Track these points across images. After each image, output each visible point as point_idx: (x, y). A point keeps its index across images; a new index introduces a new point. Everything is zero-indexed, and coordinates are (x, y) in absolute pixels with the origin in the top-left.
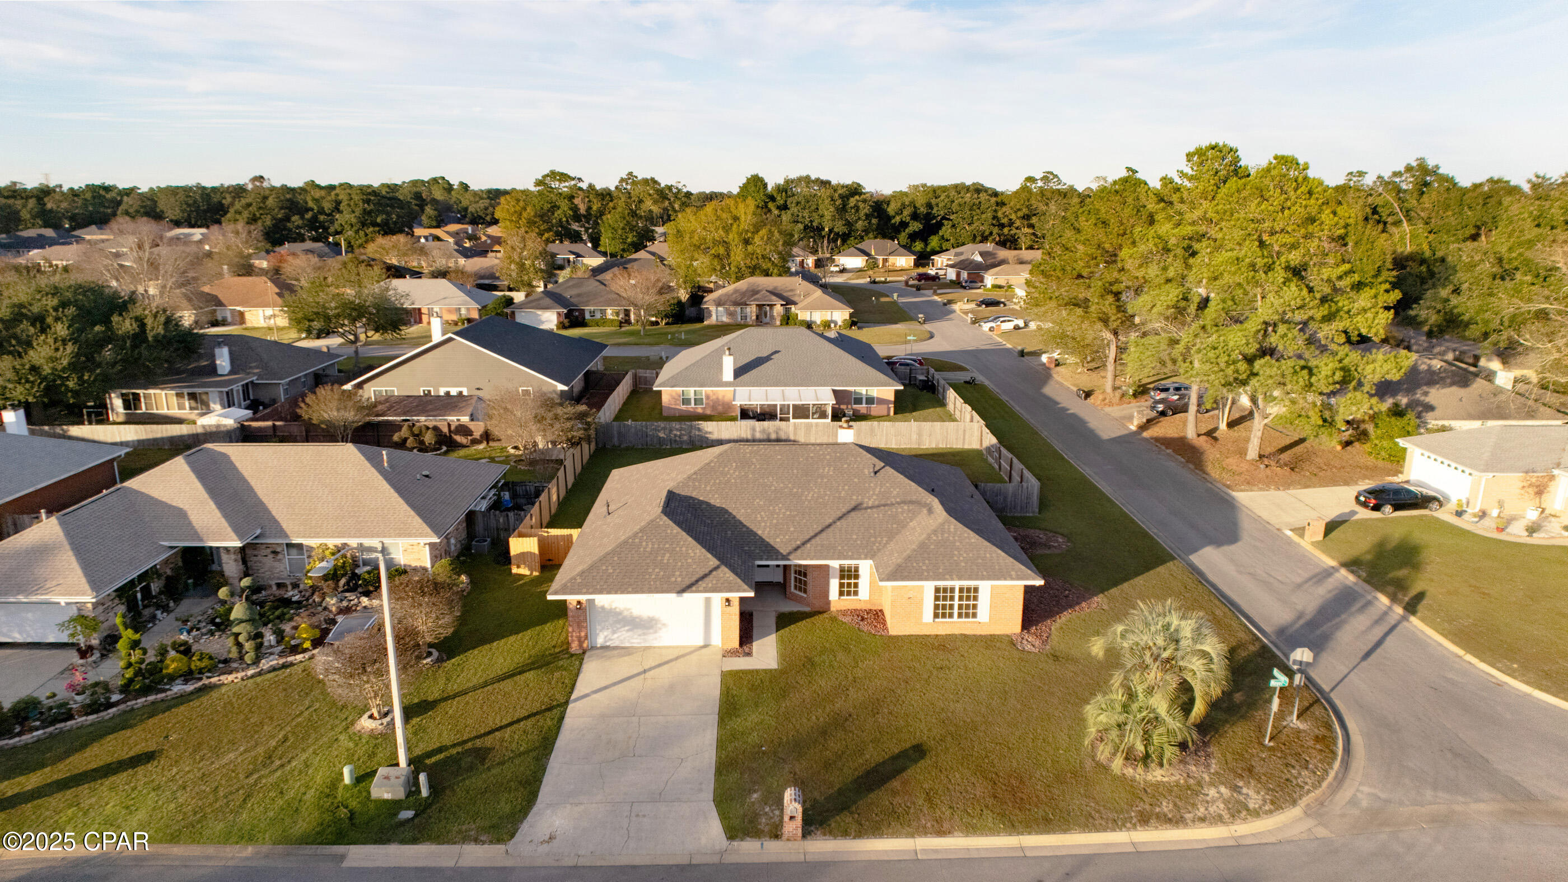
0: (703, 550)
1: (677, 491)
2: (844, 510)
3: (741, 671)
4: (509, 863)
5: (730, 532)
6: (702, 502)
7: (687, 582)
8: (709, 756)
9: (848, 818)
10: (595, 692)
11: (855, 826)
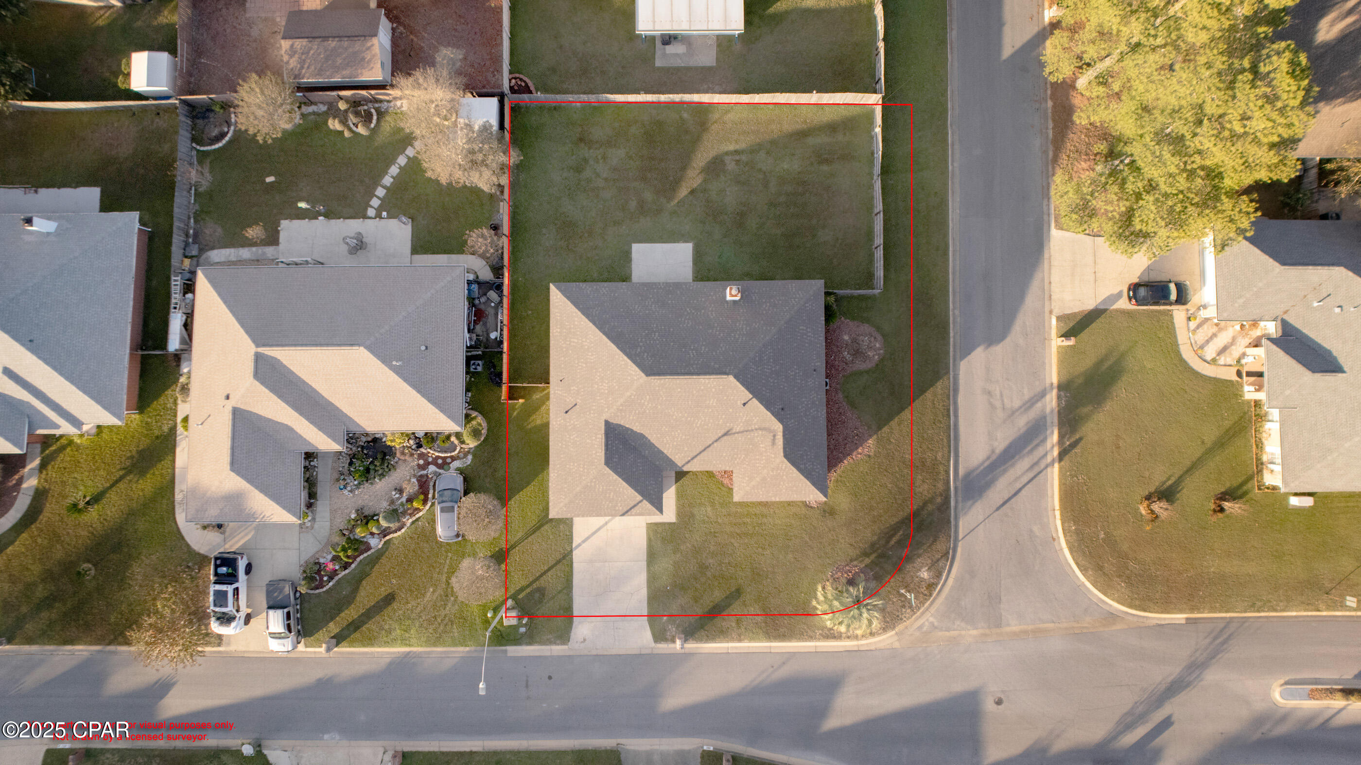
1: (611, 421)
2: (720, 435)
3: (656, 524)
4: (571, 653)
5: (647, 452)
6: (628, 429)
7: (625, 510)
8: (644, 592)
9: (703, 633)
10: (584, 541)
11: (705, 637)
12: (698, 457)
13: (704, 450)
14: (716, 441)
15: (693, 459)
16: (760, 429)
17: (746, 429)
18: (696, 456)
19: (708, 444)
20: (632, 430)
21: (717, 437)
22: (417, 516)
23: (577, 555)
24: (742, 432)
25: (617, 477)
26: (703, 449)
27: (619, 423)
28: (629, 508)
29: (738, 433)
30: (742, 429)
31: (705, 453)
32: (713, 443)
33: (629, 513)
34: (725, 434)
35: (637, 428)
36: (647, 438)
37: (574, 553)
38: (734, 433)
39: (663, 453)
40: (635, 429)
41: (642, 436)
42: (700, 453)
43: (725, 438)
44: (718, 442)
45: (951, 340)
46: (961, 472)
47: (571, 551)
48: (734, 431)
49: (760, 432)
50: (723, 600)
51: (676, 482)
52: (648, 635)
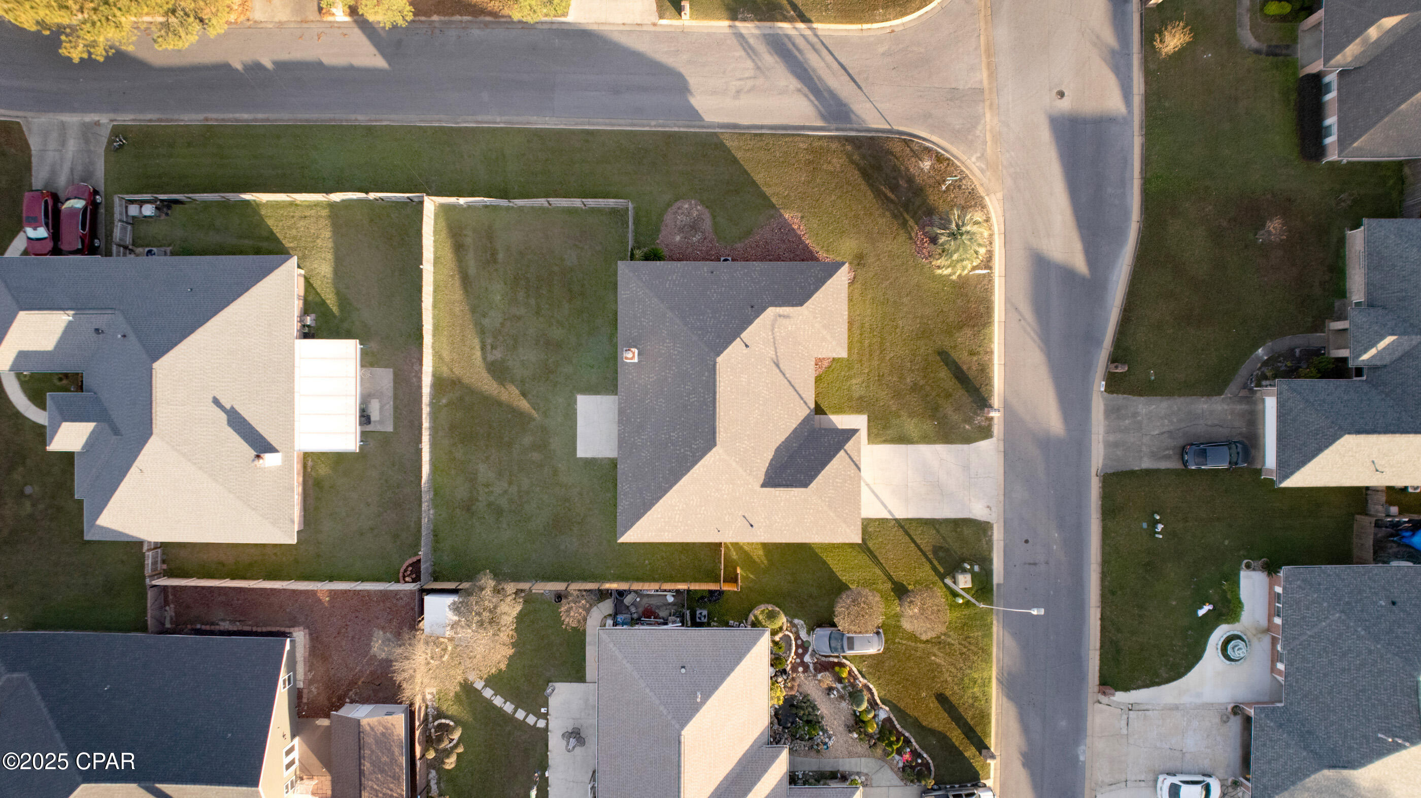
0: (834, 459)
1: (761, 481)
2: (778, 371)
3: (869, 435)
4: (1002, 520)
5: (794, 445)
6: (770, 464)
7: (854, 467)
8: (940, 448)
9: (983, 389)
10: (886, 507)
11: (988, 387)
12: (801, 393)
13: (793, 386)
14: (784, 375)
15: (802, 398)
16: (773, 330)
17: (772, 344)
18: (800, 395)
19: (788, 383)
20: (772, 460)
21: (780, 374)
22: (856, 672)
23: (901, 514)
24: (776, 348)
25: (820, 475)
26: (791, 388)
27: (764, 473)
28: (852, 463)
29: (776, 353)
30: (773, 349)
31: (796, 386)
32: (786, 378)
33: (857, 463)
34: (778, 366)
35: (769, 455)
36: (780, 445)
37: (897, 517)
38: (777, 356)
39: (796, 428)
40: (770, 457)
41: (778, 450)
42: (796, 390)
43: (781, 366)
44: (786, 373)
45: (682, 129)
46: (820, 123)
47: (896, 520)
48: (774, 356)
49: (776, 330)
50: (949, 369)
51: (825, 414)
52: (984, 445)
